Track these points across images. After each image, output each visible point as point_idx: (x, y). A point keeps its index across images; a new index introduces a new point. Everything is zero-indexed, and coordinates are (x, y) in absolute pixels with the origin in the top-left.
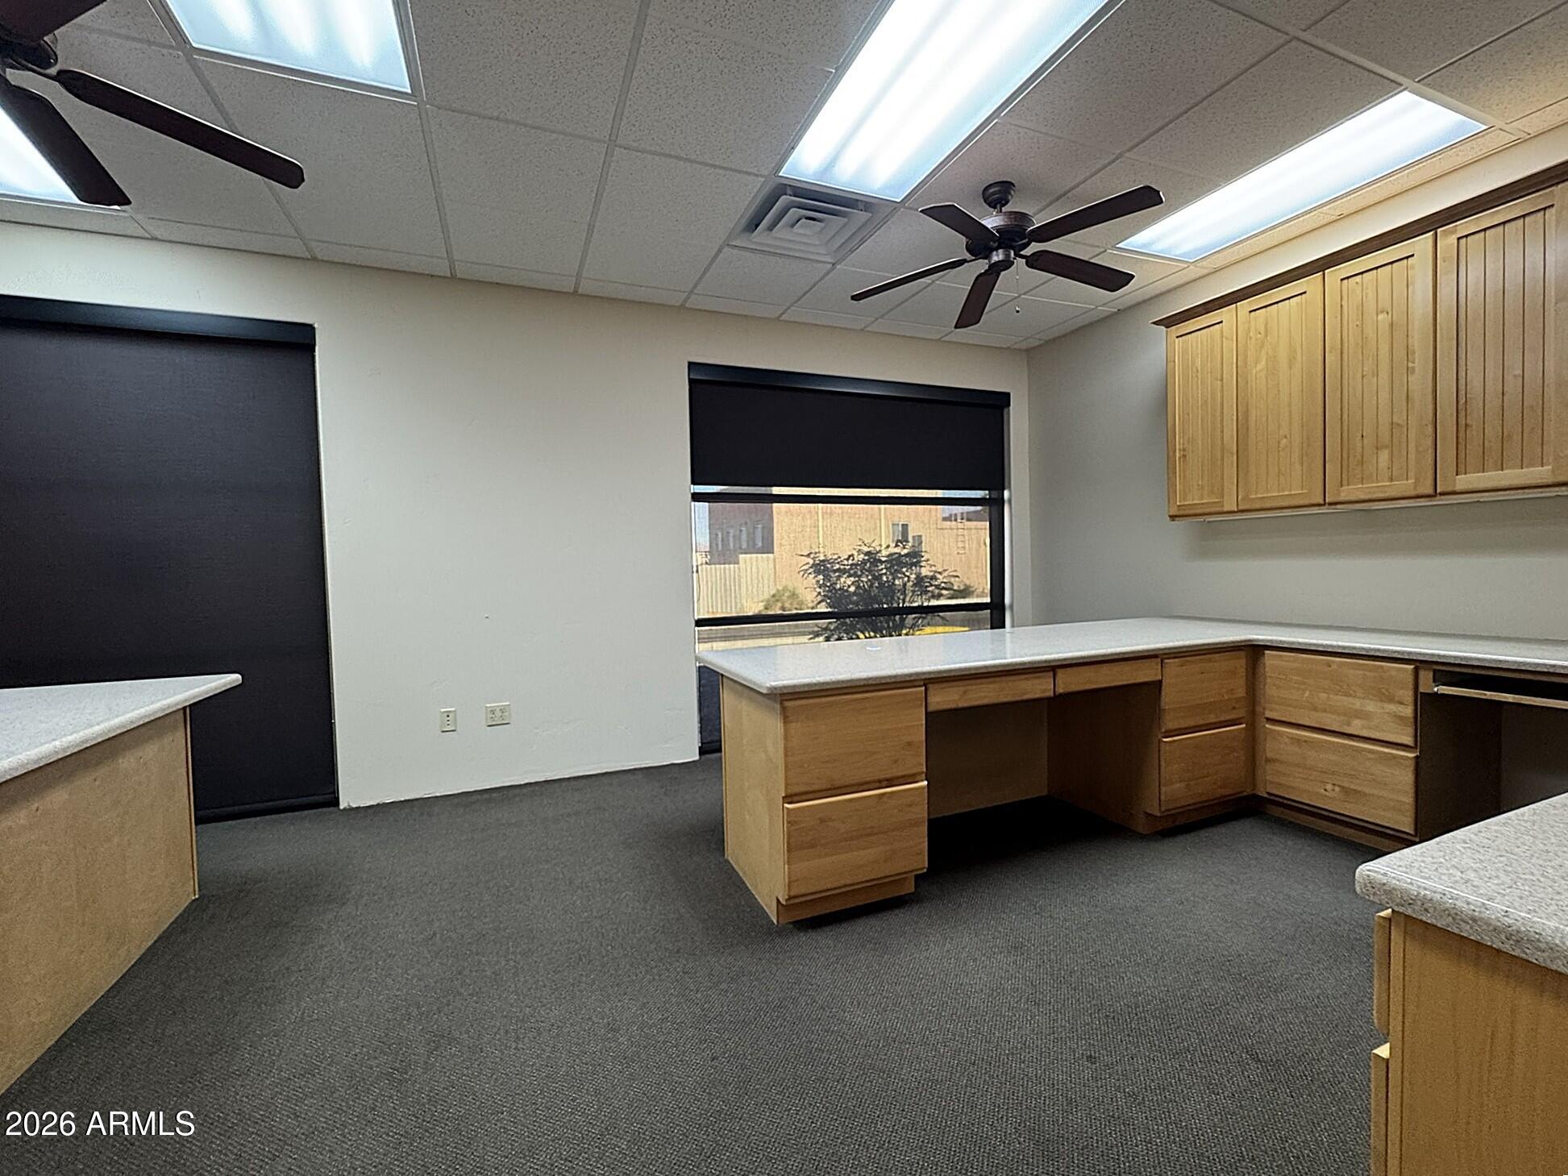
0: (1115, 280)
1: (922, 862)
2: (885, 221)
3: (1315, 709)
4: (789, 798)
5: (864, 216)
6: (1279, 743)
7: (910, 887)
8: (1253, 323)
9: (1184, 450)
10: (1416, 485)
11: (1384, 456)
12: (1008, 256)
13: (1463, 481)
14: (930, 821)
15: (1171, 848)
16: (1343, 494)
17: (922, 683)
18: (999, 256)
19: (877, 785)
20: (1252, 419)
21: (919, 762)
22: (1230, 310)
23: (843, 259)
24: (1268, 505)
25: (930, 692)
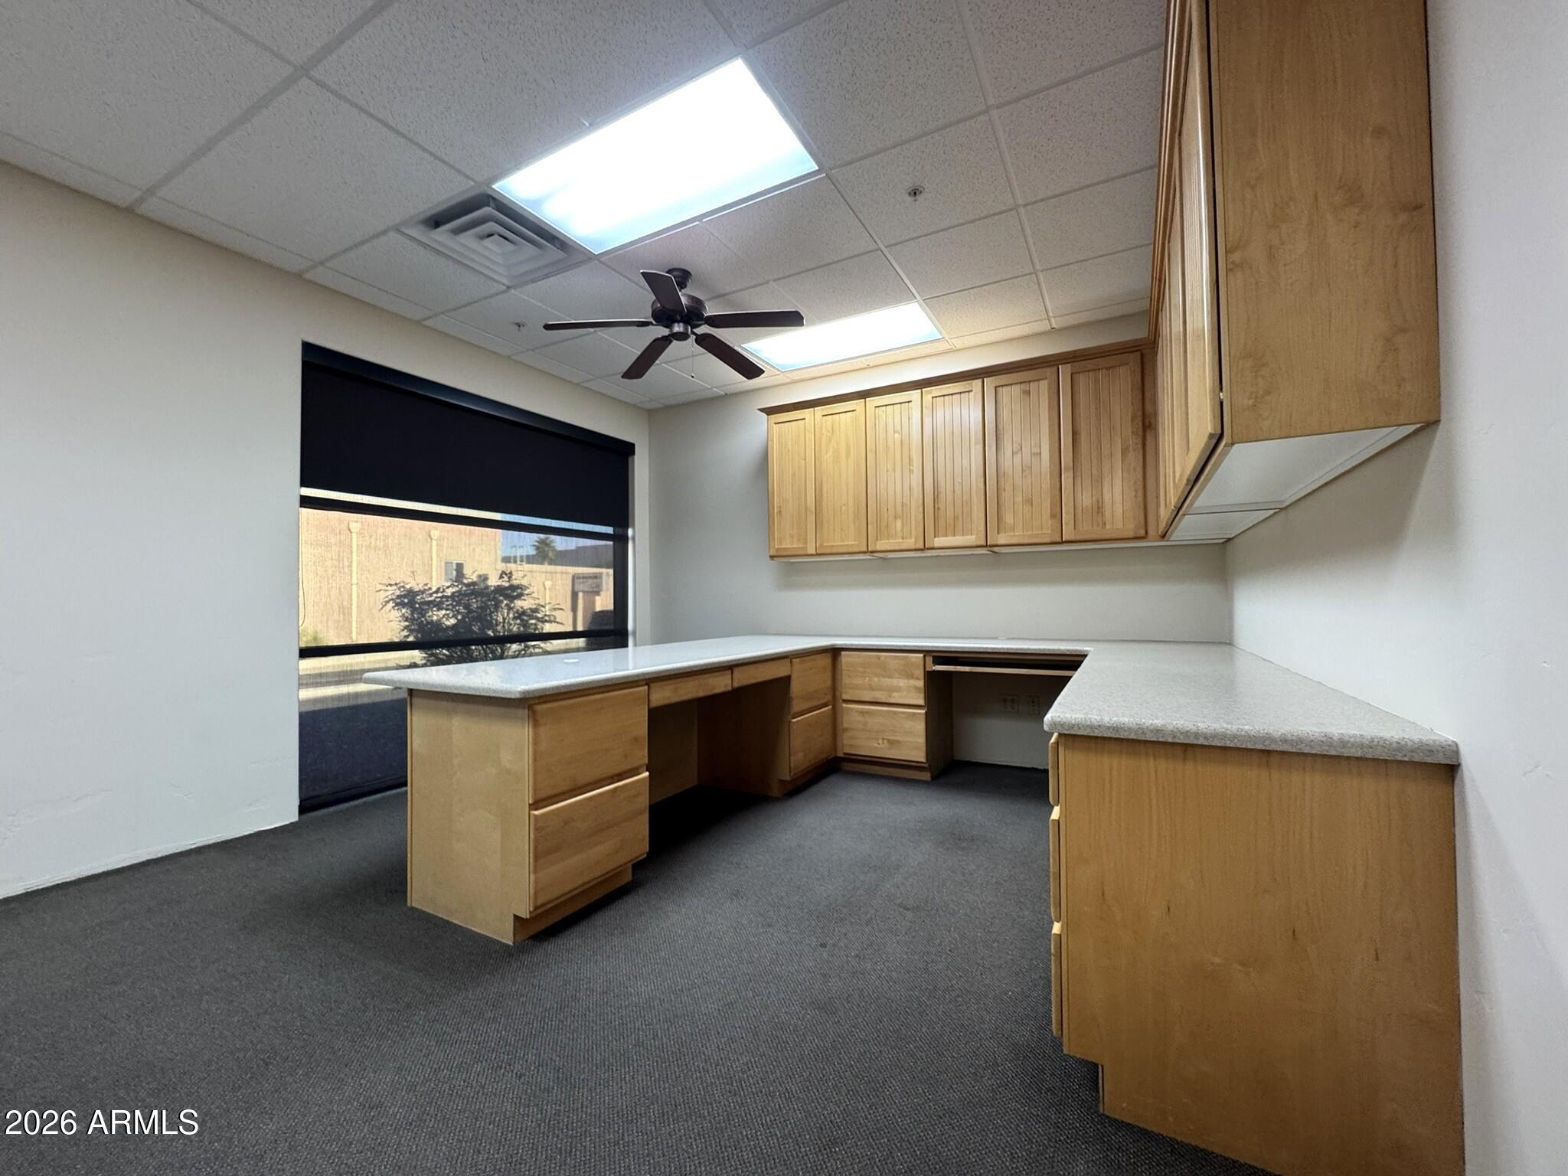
0: (750, 370)
1: (645, 847)
2: (578, 264)
3: (873, 690)
4: (536, 805)
5: (560, 254)
6: (852, 716)
7: (628, 877)
8: (824, 424)
9: (780, 507)
10: (916, 542)
11: (899, 523)
12: (687, 329)
13: (939, 541)
14: (652, 808)
15: (798, 802)
16: (878, 546)
17: (644, 682)
18: (678, 328)
19: (610, 781)
20: (825, 489)
21: (642, 755)
22: (810, 411)
23: (521, 285)
24: (834, 551)
25: (652, 691)
